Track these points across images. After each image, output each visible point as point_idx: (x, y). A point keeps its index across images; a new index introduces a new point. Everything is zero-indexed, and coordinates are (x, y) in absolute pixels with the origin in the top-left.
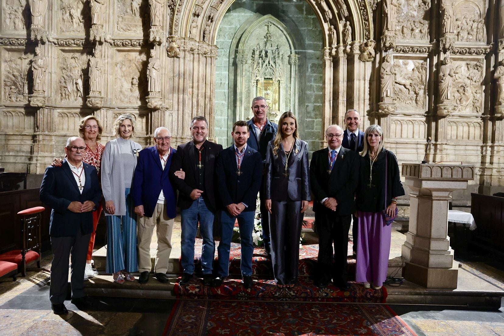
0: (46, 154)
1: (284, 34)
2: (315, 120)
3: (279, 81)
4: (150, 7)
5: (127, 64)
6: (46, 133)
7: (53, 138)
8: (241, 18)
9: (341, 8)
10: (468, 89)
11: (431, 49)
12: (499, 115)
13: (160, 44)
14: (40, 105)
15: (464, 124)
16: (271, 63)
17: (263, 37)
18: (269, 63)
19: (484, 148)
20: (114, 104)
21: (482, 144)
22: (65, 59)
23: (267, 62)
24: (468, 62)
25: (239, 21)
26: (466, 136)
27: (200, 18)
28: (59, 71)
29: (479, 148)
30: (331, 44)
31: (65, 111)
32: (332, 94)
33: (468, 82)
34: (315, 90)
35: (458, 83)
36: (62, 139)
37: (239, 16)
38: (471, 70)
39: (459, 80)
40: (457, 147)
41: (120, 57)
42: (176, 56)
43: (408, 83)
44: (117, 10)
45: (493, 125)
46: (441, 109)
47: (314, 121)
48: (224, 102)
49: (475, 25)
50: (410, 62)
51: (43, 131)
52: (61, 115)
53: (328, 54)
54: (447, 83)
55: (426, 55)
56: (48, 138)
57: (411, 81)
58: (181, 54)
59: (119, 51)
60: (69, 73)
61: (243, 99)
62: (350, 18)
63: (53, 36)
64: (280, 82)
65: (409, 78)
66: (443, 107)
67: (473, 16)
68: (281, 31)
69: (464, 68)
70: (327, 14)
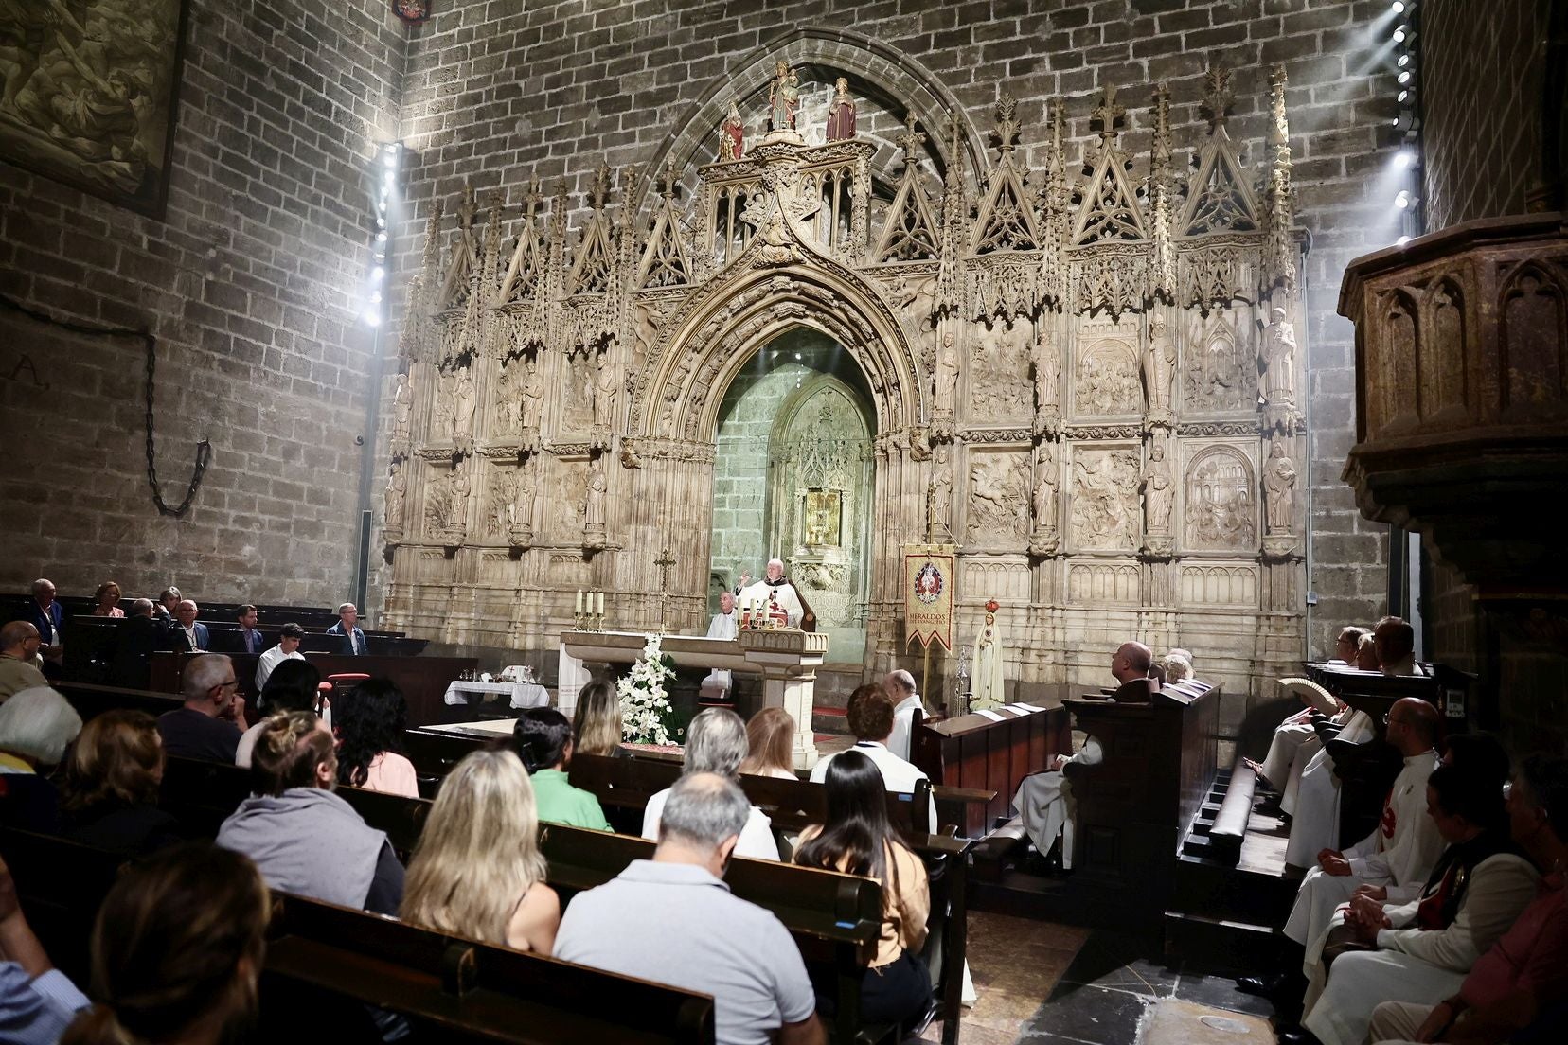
0: (462, 615)
1: (853, 406)
3: (839, 491)
5: (572, 478)
6: (465, 583)
7: (474, 591)
8: (789, 382)
10: (1114, 502)
13: (609, 451)
14: (456, 544)
15: (1104, 569)
16: (819, 460)
17: (819, 414)
19: (1145, 616)
20: (553, 540)
21: (1140, 609)
22: (497, 474)
23: (812, 461)
24: (1114, 452)
25: (787, 385)
26: (1109, 592)
27: (679, 403)
28: (488, 493)
29: (1137, 617)
31: (492, 551)
33: (1113, 489)
35: (1094, 491)
36: (484, 593)
37: (786, 378)
38: (1121, 465)
39: (1096, 486)
40: (1091, 615)
41: (564, 469)
42: (633, 466)
43: (997, 495)
44: (564, 400)
48: (757, 531)
49: (1125, 382)
50: (1005, 456)
51: (460, 581)
52: (488, 558)
53: (878, 447)
55: (1028, 444)
56: (466, 591)
57: (1004, 492)
58: (642, 462)
59: (564, 460)
60: (501, 496)
61: (782, 527)
63: (482, 443)
65: (1003, 487)
67: (1123, 365)
69: (1106, 462)
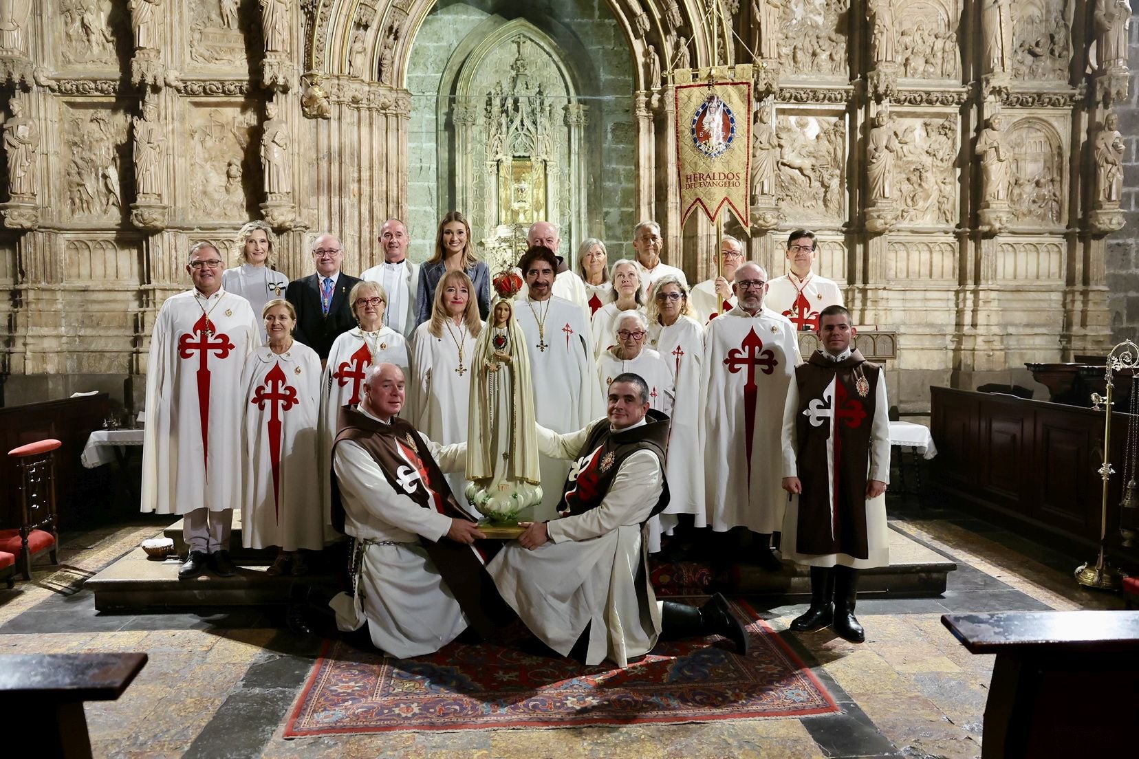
0: (45, 331)
1: (554, 61)
2: (625, 243)
3: (545, 161)
4: (262, 9)
5: (216, 132)
6: (43, 284)
7: (59, 295)
8: (459, 27)
9: (667, 10)
10: (929, 174)
11: (851, 94)
12: (986, 228)
13: (285, 90)
14: (27, 224)
15: (921, 246)
16: (527, 123)
17: (509, 68)
18: (522, 125)
19: (961, 295)
20: (190, 219)
21: (957, 287)
22: (76, 123)
23: (517, 122)
24: (928, 120)
25: (457, 31)
26: (925, 270)
27: (371, 32)
28: (63, 149)
29: (952, 295)
30: (649, 84)
31: (83, 236)
32: (653, 188)
33: (928, 160)
34: (622, 179)
35: (908, 162)
36: (78, 298)
37: (455, 22)
38: (934, 136)
39: (911, 157)
40: (909, 295)
41: (199, 117)
42: (321, 115)
43: (806, 163)
44: (188, 15)
45: (977, 248)
46: (872, 217)
47: (622, 245)
48: (428, 209)
49: (939, 44)
50: (812, 120)
51: (36, 281)
52: (74, 246)
53: (643, 105)
54: (883, 165)
55: (842, 107)
56: (46, 296)
57: (813, 161)
58: (333, 112)
59: (197, 104)
60: (86, 155)
61: (470, 202)
62: (685, 30)
63: (47, 72)
64: (548, 163)
65: (810, 154)
66: (875, 215)
67: (935, 25)
68: (548, 53)
69: (919, 132)
70: (639, 22)
